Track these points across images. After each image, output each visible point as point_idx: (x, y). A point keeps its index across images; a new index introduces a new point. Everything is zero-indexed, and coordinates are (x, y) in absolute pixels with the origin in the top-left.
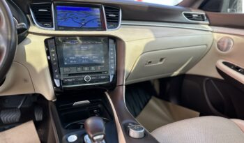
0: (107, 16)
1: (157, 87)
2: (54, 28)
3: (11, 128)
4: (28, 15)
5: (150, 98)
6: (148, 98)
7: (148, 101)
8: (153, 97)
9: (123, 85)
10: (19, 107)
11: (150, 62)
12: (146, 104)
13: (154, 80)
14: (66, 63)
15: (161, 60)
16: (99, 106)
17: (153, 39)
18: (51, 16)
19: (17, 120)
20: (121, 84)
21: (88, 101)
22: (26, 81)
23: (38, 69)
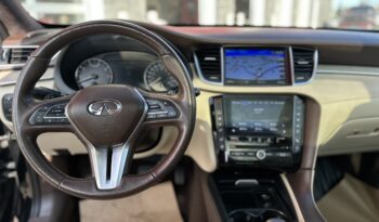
0: (295, 63)
2: (222, 84)
4: (191, 65)
5: (342, 178)
7: (338, 181)
8: (347, 176)
9: (311, 169)
11: (356, 133)
14: (233, 131)
15: (377, 130)
16: (270, 190)
17: (367, 100)
18: (220, 66)
20: (307, 166)
21: (255, 181)
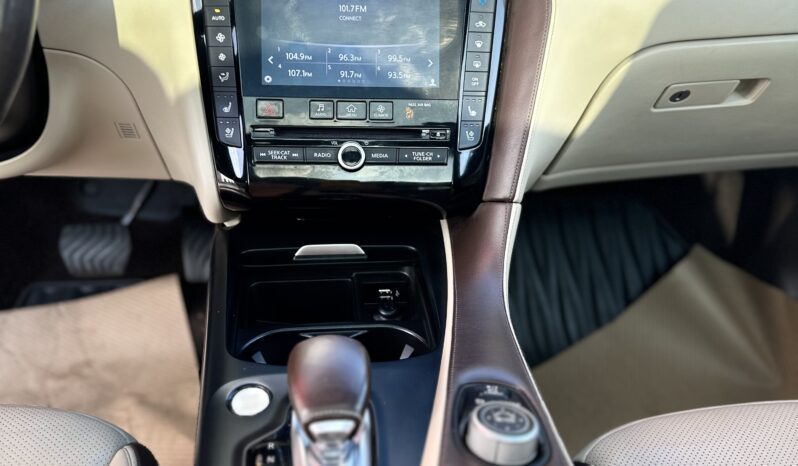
1: (728, 206)
3: (99, 290)
6: (675, 248)
7: (671, 264)
8: (699, 251)
9: (509, 201)
10: (127, 219)
11: (682, 95)
12: (657, 276)
13: (719, 175)
14: (268, 79)
15: (746, 86)
19: (118, 269)
20: (503, 193)
21: (356, 249)
22: (128, 131)
23: (171, 90)
